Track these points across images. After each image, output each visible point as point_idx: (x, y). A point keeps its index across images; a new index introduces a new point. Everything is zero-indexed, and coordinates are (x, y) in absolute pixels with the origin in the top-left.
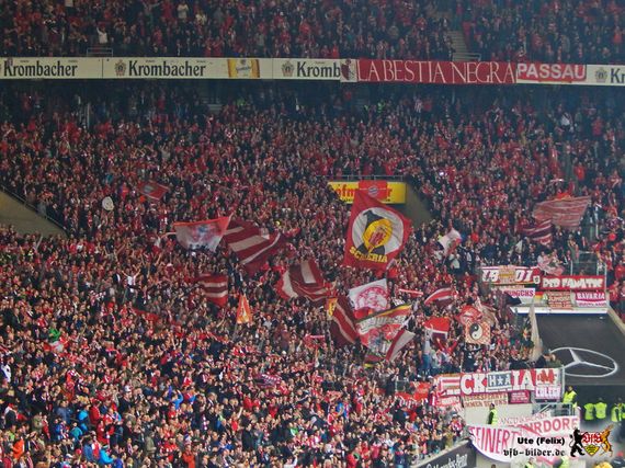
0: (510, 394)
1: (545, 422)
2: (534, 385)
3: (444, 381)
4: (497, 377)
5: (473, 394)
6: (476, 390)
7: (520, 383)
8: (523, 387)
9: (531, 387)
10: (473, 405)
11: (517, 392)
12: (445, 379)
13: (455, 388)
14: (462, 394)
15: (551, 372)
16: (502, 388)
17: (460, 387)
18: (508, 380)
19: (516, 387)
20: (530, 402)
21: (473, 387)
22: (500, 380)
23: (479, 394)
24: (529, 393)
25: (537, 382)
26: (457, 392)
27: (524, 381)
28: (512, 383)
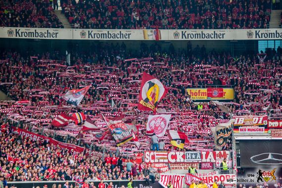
0: (201, 164)
1: (215, 177)
2: (215, 159)
3: (157, 155)
4: (192, 154)
5: (176, 163)
6: (178, 160)
7: (206, 158)
8: (208, 160)
9: (213, 161)
10: (176, 168)
11: (205, 163)
12: (157, 153)
13: (164, 158)
14: (169, 162)
15: (224, 153)
16: (195, 160)
17: (168, 158)
18: (199, 156)
19: (204, 160)
20: (213, 169)
21: (176, 158)
22: (194, 156)
23: (180, 163)
24: (212, 164)
25: (217, 158)
26: (166, 161)
27: (209, 157)
28: (202, 157)
